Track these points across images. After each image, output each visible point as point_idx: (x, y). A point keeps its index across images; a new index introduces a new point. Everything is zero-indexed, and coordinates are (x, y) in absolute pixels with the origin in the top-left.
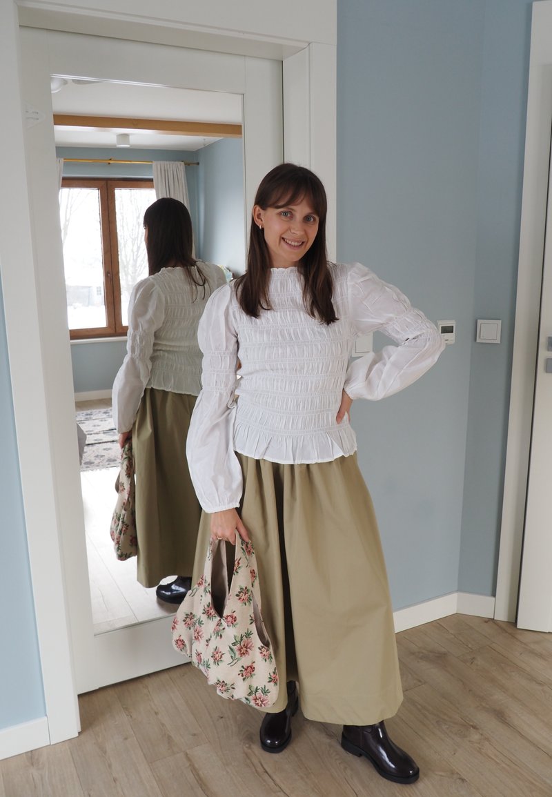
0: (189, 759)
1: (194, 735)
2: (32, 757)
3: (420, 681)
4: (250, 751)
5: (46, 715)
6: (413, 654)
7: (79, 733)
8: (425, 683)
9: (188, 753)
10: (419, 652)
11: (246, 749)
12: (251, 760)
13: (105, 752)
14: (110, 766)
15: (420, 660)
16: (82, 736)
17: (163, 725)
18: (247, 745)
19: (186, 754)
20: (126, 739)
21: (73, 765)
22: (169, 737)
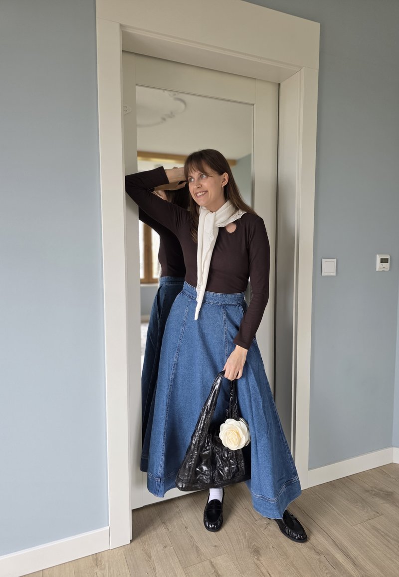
0: (213, 566)
1: (216, 546)
2: (96, 558)
3: (378, 513)
4: (258, 562)
5: (108, 525)
6: (368, 491)
7: (131, 541)
8: (382, 515)
9: (212, 561)
10: (371, 490)
11: (256, 560)
12: (261, 571)
13: (150, 557)
14: (154, 569)
15: (374, 497)
16: (133, 543)
17: (192, 537)
18: (256, 557)
19: (211, 562)
20: (165, 547)
21: (126, 567)
22: (197, 547)
